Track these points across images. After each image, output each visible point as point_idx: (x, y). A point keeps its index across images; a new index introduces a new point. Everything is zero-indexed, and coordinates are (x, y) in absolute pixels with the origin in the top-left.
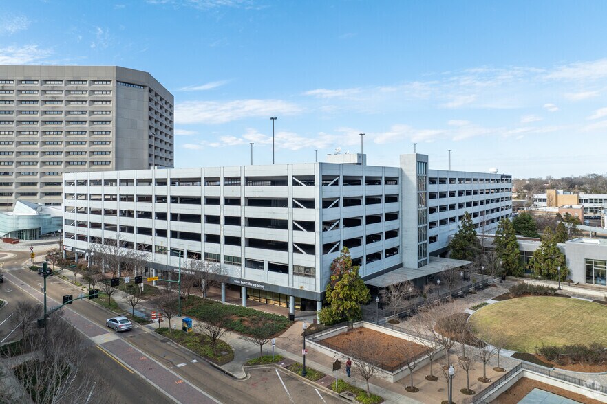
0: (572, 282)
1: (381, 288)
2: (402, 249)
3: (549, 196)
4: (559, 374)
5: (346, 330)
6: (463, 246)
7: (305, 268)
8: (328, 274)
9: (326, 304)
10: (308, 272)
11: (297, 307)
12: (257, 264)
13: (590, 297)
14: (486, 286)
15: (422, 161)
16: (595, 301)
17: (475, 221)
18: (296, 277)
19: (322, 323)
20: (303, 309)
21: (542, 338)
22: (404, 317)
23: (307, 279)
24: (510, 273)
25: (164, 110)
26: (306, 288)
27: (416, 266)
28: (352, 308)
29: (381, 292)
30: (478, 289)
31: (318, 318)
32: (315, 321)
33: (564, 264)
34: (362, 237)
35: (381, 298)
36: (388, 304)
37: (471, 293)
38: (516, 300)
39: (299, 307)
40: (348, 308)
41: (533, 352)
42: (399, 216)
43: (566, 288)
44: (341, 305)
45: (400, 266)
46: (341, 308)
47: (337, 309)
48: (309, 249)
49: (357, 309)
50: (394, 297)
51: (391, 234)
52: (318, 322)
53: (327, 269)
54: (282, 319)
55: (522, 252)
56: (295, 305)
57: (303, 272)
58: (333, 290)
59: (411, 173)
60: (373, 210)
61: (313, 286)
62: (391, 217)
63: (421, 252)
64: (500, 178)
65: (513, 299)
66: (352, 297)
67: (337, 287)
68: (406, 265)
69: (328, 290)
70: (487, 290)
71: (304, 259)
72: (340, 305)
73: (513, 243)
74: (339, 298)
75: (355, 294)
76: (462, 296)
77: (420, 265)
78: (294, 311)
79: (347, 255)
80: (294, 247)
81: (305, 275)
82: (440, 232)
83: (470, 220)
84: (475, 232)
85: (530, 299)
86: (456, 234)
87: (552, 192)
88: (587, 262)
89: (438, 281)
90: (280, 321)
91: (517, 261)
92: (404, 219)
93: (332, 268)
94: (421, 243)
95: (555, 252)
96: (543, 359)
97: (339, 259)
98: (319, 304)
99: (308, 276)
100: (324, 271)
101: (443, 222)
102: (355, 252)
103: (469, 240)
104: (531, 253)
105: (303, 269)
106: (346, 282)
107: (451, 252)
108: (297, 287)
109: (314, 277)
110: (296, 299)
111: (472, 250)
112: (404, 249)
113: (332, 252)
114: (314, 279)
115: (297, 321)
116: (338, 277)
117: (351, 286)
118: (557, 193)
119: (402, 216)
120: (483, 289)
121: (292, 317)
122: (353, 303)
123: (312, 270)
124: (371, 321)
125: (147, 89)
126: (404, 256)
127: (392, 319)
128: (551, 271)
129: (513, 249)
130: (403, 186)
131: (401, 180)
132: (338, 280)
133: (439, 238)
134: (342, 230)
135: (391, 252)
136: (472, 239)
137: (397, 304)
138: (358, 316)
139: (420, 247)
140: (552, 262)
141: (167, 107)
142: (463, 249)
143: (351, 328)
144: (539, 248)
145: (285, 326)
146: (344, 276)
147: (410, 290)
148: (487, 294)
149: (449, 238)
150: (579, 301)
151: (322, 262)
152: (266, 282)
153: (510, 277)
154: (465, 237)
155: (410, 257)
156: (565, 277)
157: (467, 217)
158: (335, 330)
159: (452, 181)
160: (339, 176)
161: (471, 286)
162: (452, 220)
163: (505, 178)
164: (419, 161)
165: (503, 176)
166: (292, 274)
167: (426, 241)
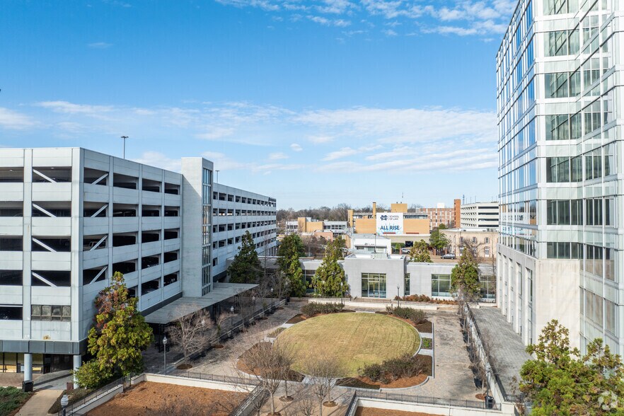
0: (350, 297)
2: (182, 275)
3: (300, 223)
4: (389, 395)
5: (122, 390)
6: (243, 269)
7: (53, 307)
8: (91, 313)
9: (87, 357)
10: (58, 313)
11: (34, 369)
13: (370, 310)
14: (274, 309)
15: (208, 169)
16: (377, 312)
17: (256, 240)
18: (37, 324)
19: (82, 387)
20: (46, 369)
21: (354, 358)
22: (197, 358)
23: (56, 324)
24: (293, 294)
26: (54, 338)
27: (199, 294)
28: (130, 357)
30: (268, 313)
31: (75, 380)
32: (70, 386)
33: (344, 279)
34: (137, 259)
35: (168, 337)
36: (177, 345)
37: (262, 319)
38: (310, 320)
39: (39, 369)
40: (123, 359)
41: (354, 375)
42: (180, 234)
43: (349, 304)
44: (112, 355)
45: (180, 295)
46: (113, 360)
47: (107, 362)
48: (61, 278)
49: (138, 357)
50: (185, 334)
51: (170, 256)
52: (75, 386)
53: (89, 306)
54: (10, 392)
55: (303, 271)
56: (33, 365)
57: (49, 315)
58: (99, 335)
59: (196, 182)
60: (151, 224)
61: (67, 333)
62: (171, 234)
63: (205, 278)
64: (268, 201)
65: (307, 320)
66: (131, 342)
67: (107, 332)
68: (186, 295)
69: (92, 337)
70: (276, 314)
71: (51, 295)
72: (110, 356)
73: (296, 261)
74: (110, 346)
75: (133, 337)
76: (253, 324)
77: (204, 293)
78: (31, 376)
79: (120, 283)
80: (33, 277)
81: (53, 319)
82: (220, 254)
83: (251, 241)
84: (256, 254)
85: (322, 317)
86: (236, 256)
87: (302, 219)
88: (363, 276)
89: (232, 309)
90: (7, 395)
91: (300, 281)
92: (185, 238)
93: (98, 304)
94: (205, 266)
95: (336, 269)
96: (367, 380)
97: (108, 289)
98: (76, 360)
99: (58, 319)
100: (85, 310)
101: (222, 244)
102: (131, 280)
103: (251, 262)
104: (313, 272)
106: (120, 321)
107: (228, 277)
108: (37, 337)
109: (69, 319)
110: (35, 357)
111: (254, 272)
112: (185, 275)
113: (98, 280)
114: (68, 323)
115: (36, 391)
116: (107, 316)
117: (129, 327)
118: (306, 221)
119: (183, 233)
120: (272, 313)
121: (29, 387)
122: (131, 350)
123: (64, 310)
124: (155, 371)
126: (185, 283)
127: (181, 363)
128: (333, 288)
129: (296, 268)
130: (185, 197)
131: (183, 190)
132: (107, 321)
133: (219, 261)
134: (111, 249)
135: (170, 279)
136: (253, 260)
137: (189, 341)
138: (138, 366)
139: (204, 270)
140: (334, 279)
142: (245, 272)
143: (127, 385)
144: (321, 266)
145: (17, 402)
146: (118, 312)
147: (203, 322)
148: (278, 318)
149: (227, 261)
150: (365, 315)
151: (82, 296)
153: (293, 298)
154: (245, 259)
155: (192, 284)
156: (345, 293)
157: (248, 237)
158: (106, 393)
159: (230, 199)
160: (108, 173)
161: (261, 310)
162: (230, 242)
163: (272, 202)
164: (204, 169)
165: (270, 199)
166: (29, 319)
167: (210, 264)
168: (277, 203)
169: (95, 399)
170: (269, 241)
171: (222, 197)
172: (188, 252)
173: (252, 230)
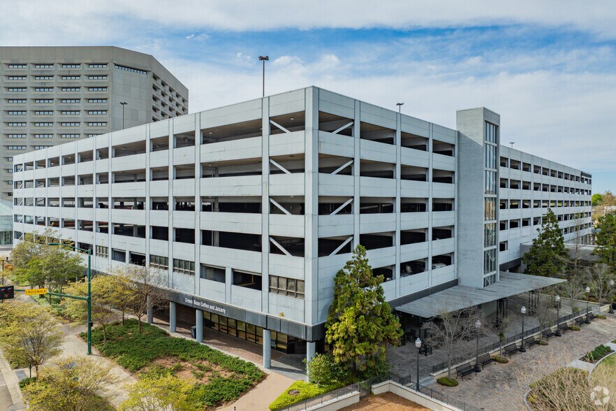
1: (425, 320)
2: (458, 257)
5: (357, 400)
7: (288, 280)
9: (321, 347)
10: (293, 287)
12: (217, 273)
14: (592, 318)
15: (492, 123)
18: (273, 296)
23: (291, 300)
25: (174, 103)
26: (289, 318)
27: (480, 284)
29: (426, 326)
30: (581, 322)
34: (395, 232)
37: (571, 328)
39: (285, 347)
42: (455, 206)
45: (455, 283)
50: (450, 335)
51: (441, 233)
57: (284, 288)
59: (475, 138)
61: (301, 313)
62: (442, 205)
63: (489, 264)
64: (579, 175)
68: (462, 283)
70: (595, 324)
71: (287, 265)
76: (557, 334)
77: (486, 284)
80: (271, 243)
81: (288, 293)
82: (511, 237)
89: (524, 310)
94: (488, 248)
98: (310, 347)
99: (292, 294)
100: (321, 287)
101: (514, 224)
105: (283, 282)
107: (523, 266)
109: (302, 296)
110: (273, 335)
112: (461, 258)
113: (339, 253)
114: (302, 301)
119: (459, 206)
120: (588, 322)
123: (298, 285)
125: (150, 75)
126: (461, 268)
127: (442, 376)
130: (461, 160)
131: (459, 150)
133: (509, 246)
134: (357, 217)
139: (486, 254)
141: (179, 100)
147: (478, 324)
149: (522, 247)
151: (317, 269)
152: (228, 303)
155: (471, 271)
157: (551, 218)
158: (335, 400)
159: (526, 168)
160: (353, 120)
161: (570, 317)
162: (526, 223)
163: (585, 177)
164: (486, 122)
165: (582, 174)
166: (267, 290)
167: (495, 247)
168: (592, 179)
169: (320, 405)
170: (582, 227)
171: (515, 164)
172: (465, 229)
173: (558, 211)
